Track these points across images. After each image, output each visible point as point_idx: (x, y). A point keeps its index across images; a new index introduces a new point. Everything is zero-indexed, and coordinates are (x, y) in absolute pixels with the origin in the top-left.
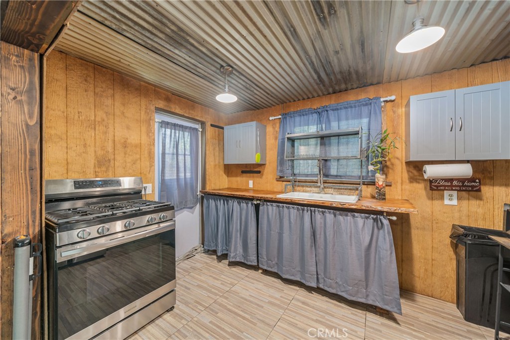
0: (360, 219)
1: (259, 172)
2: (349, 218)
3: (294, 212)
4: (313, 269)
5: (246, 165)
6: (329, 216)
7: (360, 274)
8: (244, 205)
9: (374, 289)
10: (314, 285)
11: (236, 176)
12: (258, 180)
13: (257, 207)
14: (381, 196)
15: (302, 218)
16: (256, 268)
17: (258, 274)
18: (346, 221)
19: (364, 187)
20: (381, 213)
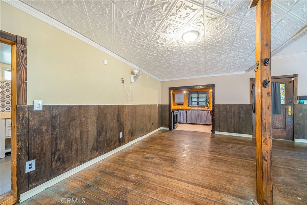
0: (206, 111)
1: (182, 104)
2: (204, 111)
3: (194, 111)
4: (198, 121)
5: (179, 103)
6: (201, 112)
7: (206, 120)
8: (183, 111)
9: (208, 122)
10: (198, 123)
11: (176, 105)
12: (182, 106)
13: (186, 112)
14: (209, 108)
15: (196, 112)
16: (186, 123)
17: (187, 125)
18: (204, 112)
19: (206, 107)
20: (209, 110)
